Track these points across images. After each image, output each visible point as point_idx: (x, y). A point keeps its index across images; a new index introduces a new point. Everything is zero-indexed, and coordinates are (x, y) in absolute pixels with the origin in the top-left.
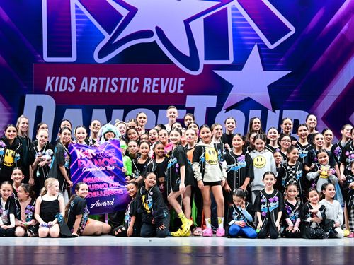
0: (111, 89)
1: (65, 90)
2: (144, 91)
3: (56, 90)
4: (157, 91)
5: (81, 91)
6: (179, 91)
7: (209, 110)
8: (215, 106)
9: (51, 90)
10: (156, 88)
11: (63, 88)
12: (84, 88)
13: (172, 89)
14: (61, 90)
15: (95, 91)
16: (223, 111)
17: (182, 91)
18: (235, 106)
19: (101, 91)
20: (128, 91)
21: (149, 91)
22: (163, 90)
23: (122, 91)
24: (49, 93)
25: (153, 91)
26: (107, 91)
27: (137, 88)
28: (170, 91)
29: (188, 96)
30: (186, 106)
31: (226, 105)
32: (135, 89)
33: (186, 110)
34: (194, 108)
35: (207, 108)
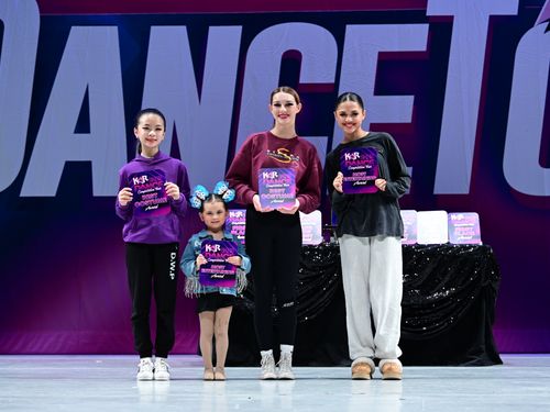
7: (496, 23)
16: (539, 27)
30: (428, 14)
33: (427, 26)
34: (452, 17)
35: (491, 17)
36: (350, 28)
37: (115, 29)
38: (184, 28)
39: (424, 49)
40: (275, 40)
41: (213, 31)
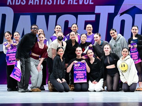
0: (48, 2)
1: (19, 3)
2: (69, 3)
3: (14, 4)
4: (77, 4)
5: (29, 4)
6: (91, 3)
7: (109, 14)
8: (113, 12)
9: (11, 4)
10: (76, 2)
11: (18, 2)
12: (31, 2)
13: (86, 2)
14: (17, 4)
15: (38, 4)
16: (118, 15)
17: (93, 3)
18: (126, 12)
19: (42, 4)
20: (58, 3)
21: (71, 3)
22: (81, 3)
23: (55, 4)
24: (9, 6)
25: (75, 3)
26: (45, 4)
27: (64, 2)
28: (85, 3)
29: (96, 6)
30: (95, 13)
31: (120, 11)
32: (63, 2)
33: (95, 15)
34: (100, 13)
35: (108, 13)
36: (79, 15)
37: (30, 16)
38: (44, 16)
39: (94, 20)
40: (63, 18)
41: (50, 16)
